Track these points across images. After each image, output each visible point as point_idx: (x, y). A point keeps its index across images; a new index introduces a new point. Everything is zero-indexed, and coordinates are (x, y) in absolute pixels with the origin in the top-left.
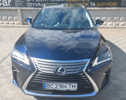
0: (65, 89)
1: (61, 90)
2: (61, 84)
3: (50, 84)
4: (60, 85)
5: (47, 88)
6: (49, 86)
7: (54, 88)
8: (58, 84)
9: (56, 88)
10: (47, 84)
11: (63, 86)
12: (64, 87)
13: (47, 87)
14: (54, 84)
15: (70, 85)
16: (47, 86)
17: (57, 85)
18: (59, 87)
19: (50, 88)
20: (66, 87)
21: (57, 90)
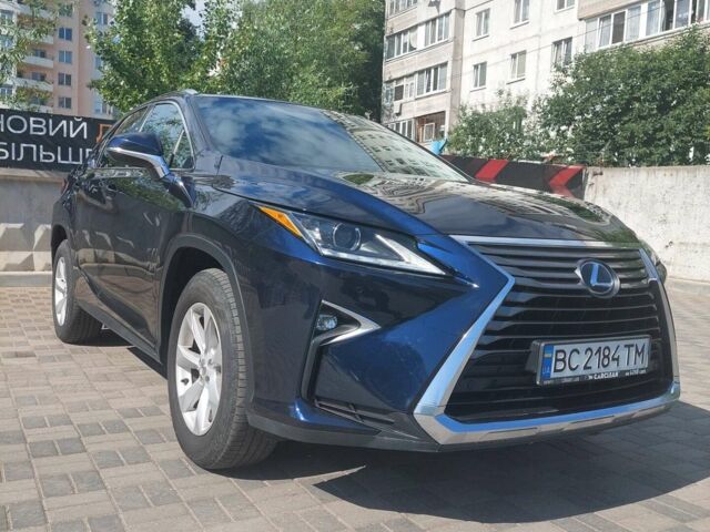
0: (612, 371)
1: (602, 376)
2: (603, 345)
3: (568, 348)
4: (599, 350)
5: (553, 375)
6: (563, 360)
7: (581, 371)
8: (595, 347)
9: (586, 368)
10: (558, 352)
11: (607, 357)
12: (613, 359)
13: (556, 371)
14: (582, 347)
15: (628, 346)
16: (557, 360)
17: (589, 353)
18: (594, 363)
19: (568, 372)
20: (617, 359)
21: (591, 377)
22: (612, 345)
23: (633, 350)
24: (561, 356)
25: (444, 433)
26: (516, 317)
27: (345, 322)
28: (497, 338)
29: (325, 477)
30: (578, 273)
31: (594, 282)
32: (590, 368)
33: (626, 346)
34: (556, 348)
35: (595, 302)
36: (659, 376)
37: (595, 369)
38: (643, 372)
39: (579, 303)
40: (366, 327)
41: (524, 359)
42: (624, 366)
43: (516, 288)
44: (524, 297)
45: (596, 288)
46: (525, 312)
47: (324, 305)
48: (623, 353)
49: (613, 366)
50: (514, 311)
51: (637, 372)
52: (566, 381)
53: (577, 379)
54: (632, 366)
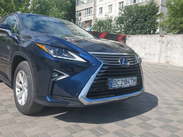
0: (128, 85)
1: (125, 87)
2: (125, 79)
3: (117, 80)
4: (124, 80)
5: (113, 87)
6: (116, 83)
7: (120, 86)
8: (123, 79)
9: (121, 85)
10: (114, 81)
11: (126, 82)
12: (128, 82)
13: (114, 86)
14: (120, 80)
16: (114, 83)
17: (122, 81)
18: (123, 83)
19: (117, 86)
20: (129, 82)
21: (122, 87)
22: (128, 79)
23: (133, 80)
24: (115, 82)
25: (86, 102)
26: (104, 73)
27: (60, 75)
28: (99, 78)
29: (57, 115)
30: (119, 61)
31: (123, 63)
32: (122, 85)
33: (131, 79)
34: (114, 80)
35: (123, 68)
36: (139, 86)
37: (123, 85)
38: (135, 85)
39: (119, 69)
40: (66, 76)
41: (106, 83)
42: (130, 84)
43: (104, 65)
44: (106, 67)
45: (124, 65)
46: (106, 71)
47: (54, 70)
48: (130, 81)
49: (128, 84)
50: (103, 71)
51: (134, 85)
52: (116, 88)
53: (119, 88)
54: (132, 84)
